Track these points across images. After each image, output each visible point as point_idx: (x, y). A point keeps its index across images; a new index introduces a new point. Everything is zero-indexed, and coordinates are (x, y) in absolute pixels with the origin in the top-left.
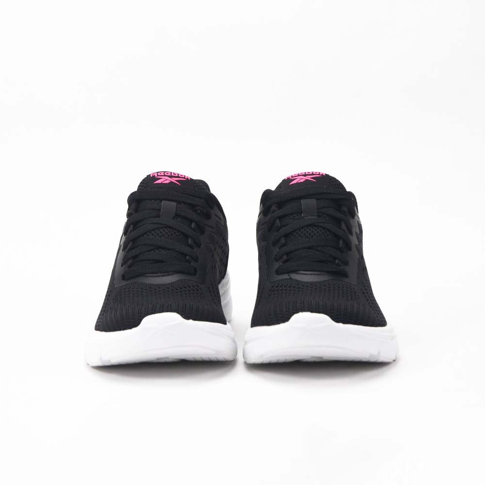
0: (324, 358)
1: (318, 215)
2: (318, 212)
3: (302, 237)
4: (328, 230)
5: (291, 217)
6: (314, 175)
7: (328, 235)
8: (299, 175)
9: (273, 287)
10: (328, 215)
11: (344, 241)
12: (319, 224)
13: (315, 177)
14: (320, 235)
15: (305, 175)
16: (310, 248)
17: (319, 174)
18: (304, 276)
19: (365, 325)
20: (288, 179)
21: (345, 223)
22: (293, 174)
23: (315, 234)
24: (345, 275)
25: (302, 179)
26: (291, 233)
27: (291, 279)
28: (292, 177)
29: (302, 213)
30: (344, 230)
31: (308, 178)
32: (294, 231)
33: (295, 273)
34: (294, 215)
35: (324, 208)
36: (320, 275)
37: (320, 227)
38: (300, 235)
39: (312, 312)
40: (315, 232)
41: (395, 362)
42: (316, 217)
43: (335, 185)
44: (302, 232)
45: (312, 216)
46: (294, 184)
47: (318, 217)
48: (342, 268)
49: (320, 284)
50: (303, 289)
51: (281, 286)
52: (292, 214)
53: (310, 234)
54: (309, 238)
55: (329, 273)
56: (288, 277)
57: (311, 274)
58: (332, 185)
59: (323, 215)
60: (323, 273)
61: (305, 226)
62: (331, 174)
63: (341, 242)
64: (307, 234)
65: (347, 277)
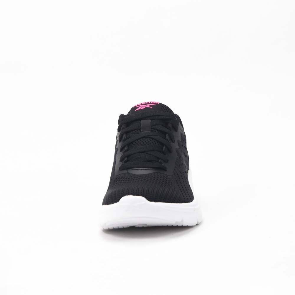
0: (148, 225)
1: (151, 130)
2: (151, 128)
3: (139, 145)
4: (156, 140)
5: (134, 132)
6: (152, 104)
7: (156, 143)
8: (142, 104)
9: (116, 179)
10: (158, 130)
11: (166, 147)
12: (150, 136)
13: (152, 105)
14: (150, 143)
15: (146, 104)
16: (143, 152)
17: (155, 103)
18: (137, 171)
19: (171, 203)
20: (135, 107)
21: (169, 135)
22: (138, 103)
23: (147, 143)
24: (164, 169)
25: (144, 107)
26: (132, 143)
27: (128, 173)
28: (138, 105)
29: (141, 129)
30: (167, 140)
31: (147, 106)
32: (134, 141)
33: (132, 169)
34: (135, 131)
35: (155, 125)
36: (147, 170)
37: (151, 138)
38: (137, 144)
39: (134, 195)
40: (147, 141)
41: (197, 226)
42: (150, 132)
43: (165, 110)
44: (139, 142)
45: (147, 131)
46: (138, 110)
47: (151, 132)
48: (163, 165)
49: (146, 176)
50: (134, 179)
51: (121, 178)
52: (134, 130)
53: (144, 143)
54: (143, 146)
55: (153, 168)
56: (126, 172)
57: (141, 170)
58: (163, 110)
59: (154, 130)
60: (149, 169)
61: (141, 138)
62: (164, 103)
63: (164, 148)
64: (142, 143)
65: (166, 171)
